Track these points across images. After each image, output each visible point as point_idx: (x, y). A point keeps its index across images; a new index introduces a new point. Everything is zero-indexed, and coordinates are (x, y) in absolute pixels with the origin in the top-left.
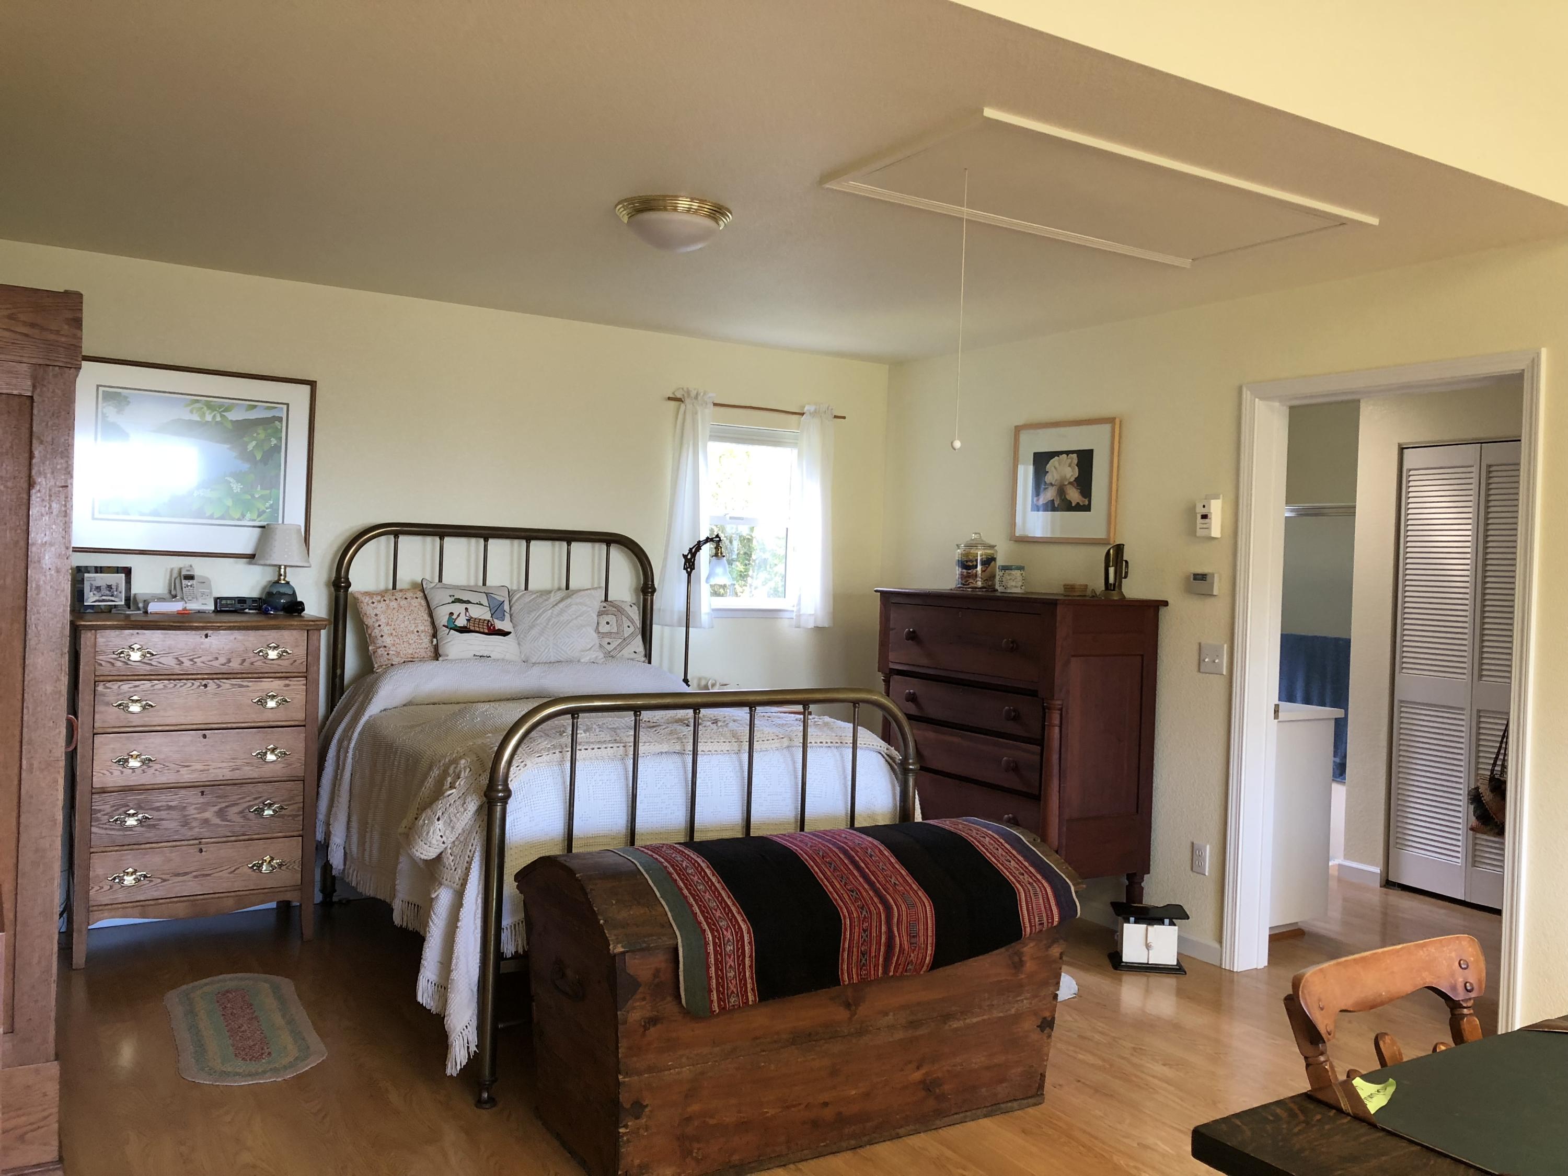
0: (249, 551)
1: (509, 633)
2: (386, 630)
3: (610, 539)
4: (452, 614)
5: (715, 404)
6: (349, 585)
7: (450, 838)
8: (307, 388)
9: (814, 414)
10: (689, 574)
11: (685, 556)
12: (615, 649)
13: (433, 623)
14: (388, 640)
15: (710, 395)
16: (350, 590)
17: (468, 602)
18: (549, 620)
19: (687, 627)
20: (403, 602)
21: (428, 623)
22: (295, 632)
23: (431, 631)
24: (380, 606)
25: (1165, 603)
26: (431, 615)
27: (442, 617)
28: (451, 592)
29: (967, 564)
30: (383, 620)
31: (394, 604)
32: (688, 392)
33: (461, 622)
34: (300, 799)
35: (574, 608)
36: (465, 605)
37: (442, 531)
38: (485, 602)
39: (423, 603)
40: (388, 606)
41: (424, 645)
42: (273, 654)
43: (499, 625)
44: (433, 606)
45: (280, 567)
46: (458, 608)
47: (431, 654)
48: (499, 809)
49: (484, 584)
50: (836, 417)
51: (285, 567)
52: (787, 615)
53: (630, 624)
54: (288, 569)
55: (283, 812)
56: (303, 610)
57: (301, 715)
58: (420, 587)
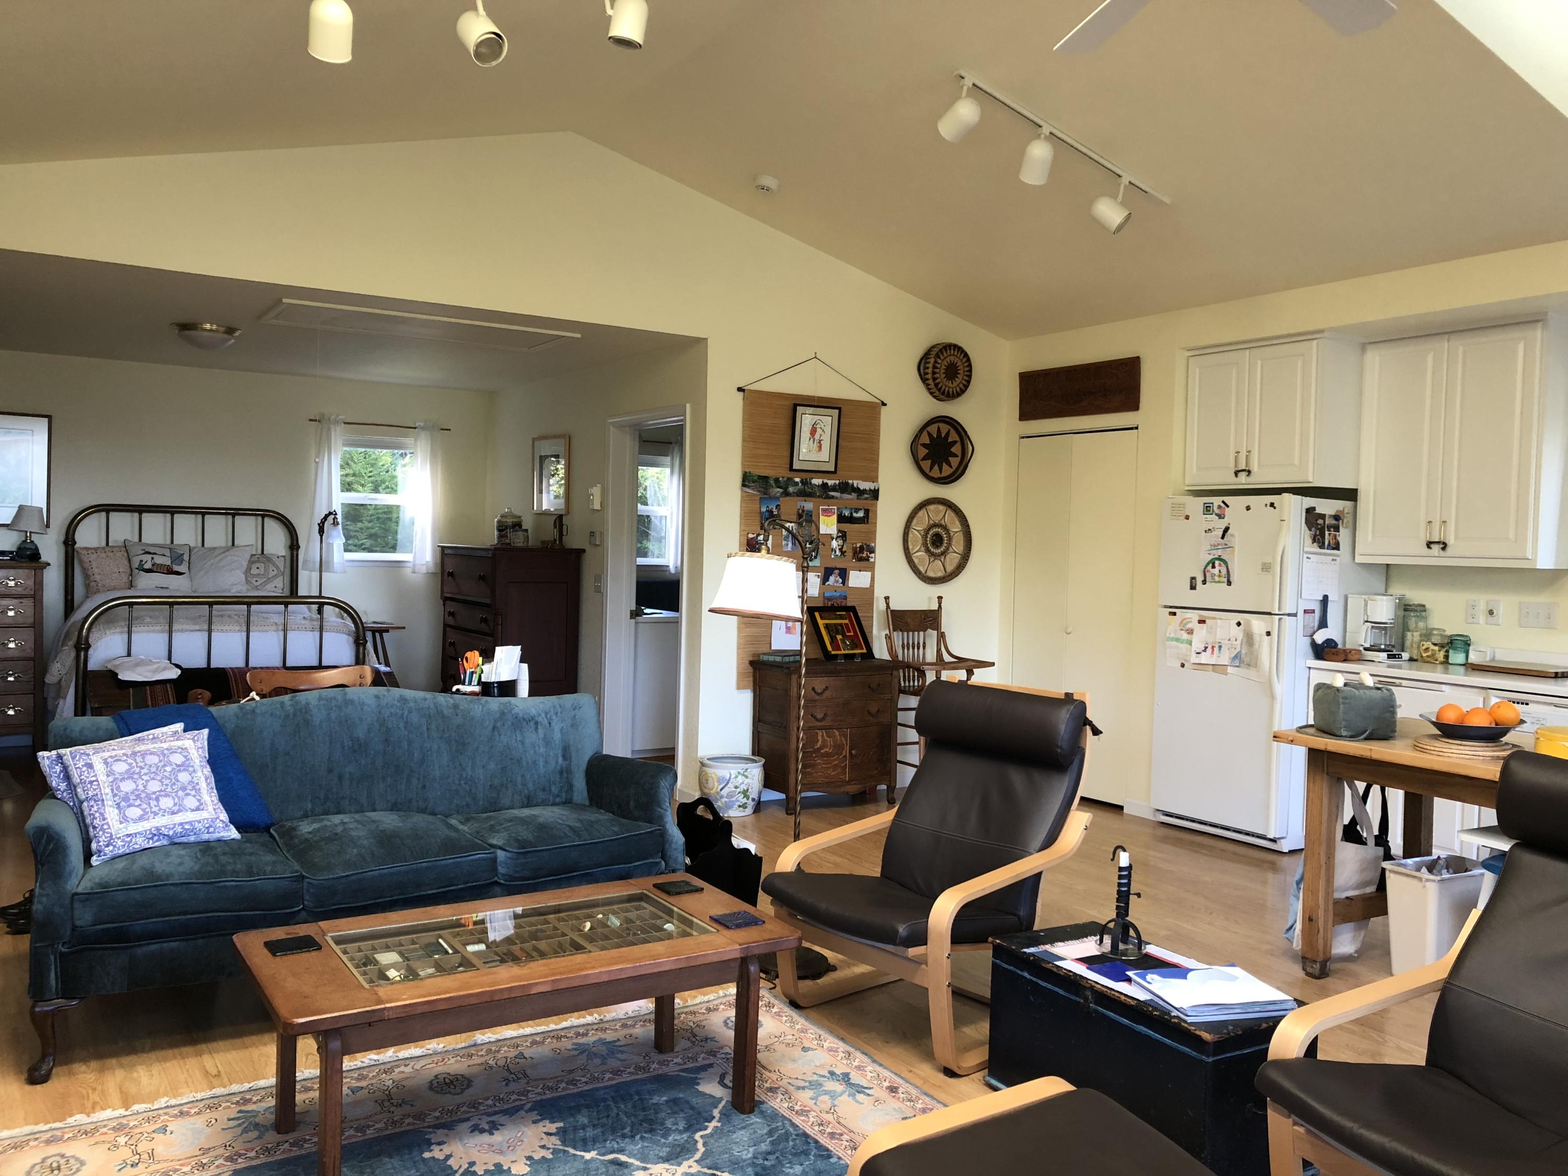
0: (9, 522)
1: (184, 573)
2: (96, 570)
3: (264, 514)
4: (141, 561)
5: (345, 423)
6: (75, 543)
7: (64, 672)
8: (46, 420)
9: (423, 428)
10: (321, 536)
11: (319, 524)
12: (261, 584)
13: (130, 567)
14: (97, 577)
15: (341, 417)
16: (77, 546)
17: (155, 554)
18: (212, 565)
19: (321, 571)
20: (111, 554)
21: (128, 567)
22: (26, 571)
23: (129, 571)
24: (92, 556)
25: (584, 551)
26: (129, 561)
27: (136, 563)
28: (143, 548)
29: (502, 528)
30: (94, 564)
31: (103, 555)
32: (323, 415)
33: (148, 566)
34: (33, 671)
35: (229, 558)
36: (151, 556)
37: (140, 510)
38: (168, 554)
39: (125, 554)
40: (99, 556)
41: (124, 581)
42: (12, 583)
43: (176, 568)
44: (131, 555)
45: (26, 532)
46: (148, 557)
47: (127, 585)
48: (82, 654)
49: (172, 542)
50: (442, 429)
51: (31, 532)
52: (407, 565)
53: (274, 569)
54: (32, 535)
55: (21, 679)
56: (40, 558)
57: (32, 620)
58: (125, 546)
